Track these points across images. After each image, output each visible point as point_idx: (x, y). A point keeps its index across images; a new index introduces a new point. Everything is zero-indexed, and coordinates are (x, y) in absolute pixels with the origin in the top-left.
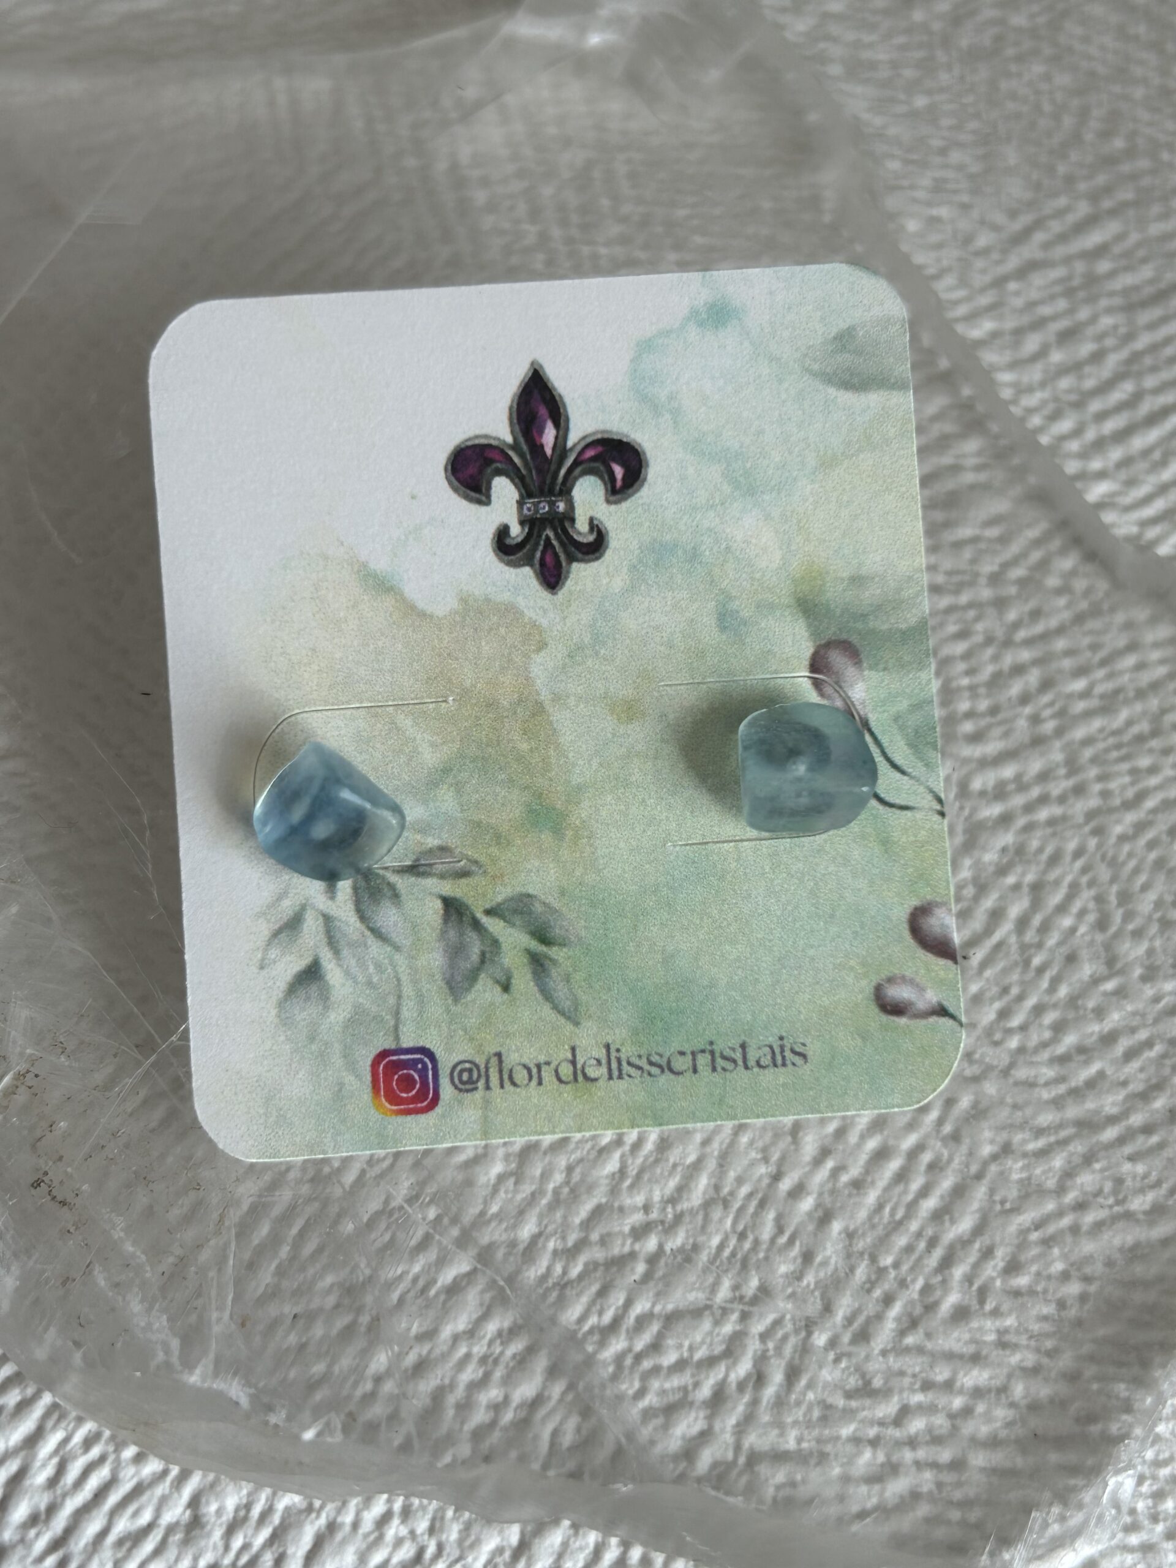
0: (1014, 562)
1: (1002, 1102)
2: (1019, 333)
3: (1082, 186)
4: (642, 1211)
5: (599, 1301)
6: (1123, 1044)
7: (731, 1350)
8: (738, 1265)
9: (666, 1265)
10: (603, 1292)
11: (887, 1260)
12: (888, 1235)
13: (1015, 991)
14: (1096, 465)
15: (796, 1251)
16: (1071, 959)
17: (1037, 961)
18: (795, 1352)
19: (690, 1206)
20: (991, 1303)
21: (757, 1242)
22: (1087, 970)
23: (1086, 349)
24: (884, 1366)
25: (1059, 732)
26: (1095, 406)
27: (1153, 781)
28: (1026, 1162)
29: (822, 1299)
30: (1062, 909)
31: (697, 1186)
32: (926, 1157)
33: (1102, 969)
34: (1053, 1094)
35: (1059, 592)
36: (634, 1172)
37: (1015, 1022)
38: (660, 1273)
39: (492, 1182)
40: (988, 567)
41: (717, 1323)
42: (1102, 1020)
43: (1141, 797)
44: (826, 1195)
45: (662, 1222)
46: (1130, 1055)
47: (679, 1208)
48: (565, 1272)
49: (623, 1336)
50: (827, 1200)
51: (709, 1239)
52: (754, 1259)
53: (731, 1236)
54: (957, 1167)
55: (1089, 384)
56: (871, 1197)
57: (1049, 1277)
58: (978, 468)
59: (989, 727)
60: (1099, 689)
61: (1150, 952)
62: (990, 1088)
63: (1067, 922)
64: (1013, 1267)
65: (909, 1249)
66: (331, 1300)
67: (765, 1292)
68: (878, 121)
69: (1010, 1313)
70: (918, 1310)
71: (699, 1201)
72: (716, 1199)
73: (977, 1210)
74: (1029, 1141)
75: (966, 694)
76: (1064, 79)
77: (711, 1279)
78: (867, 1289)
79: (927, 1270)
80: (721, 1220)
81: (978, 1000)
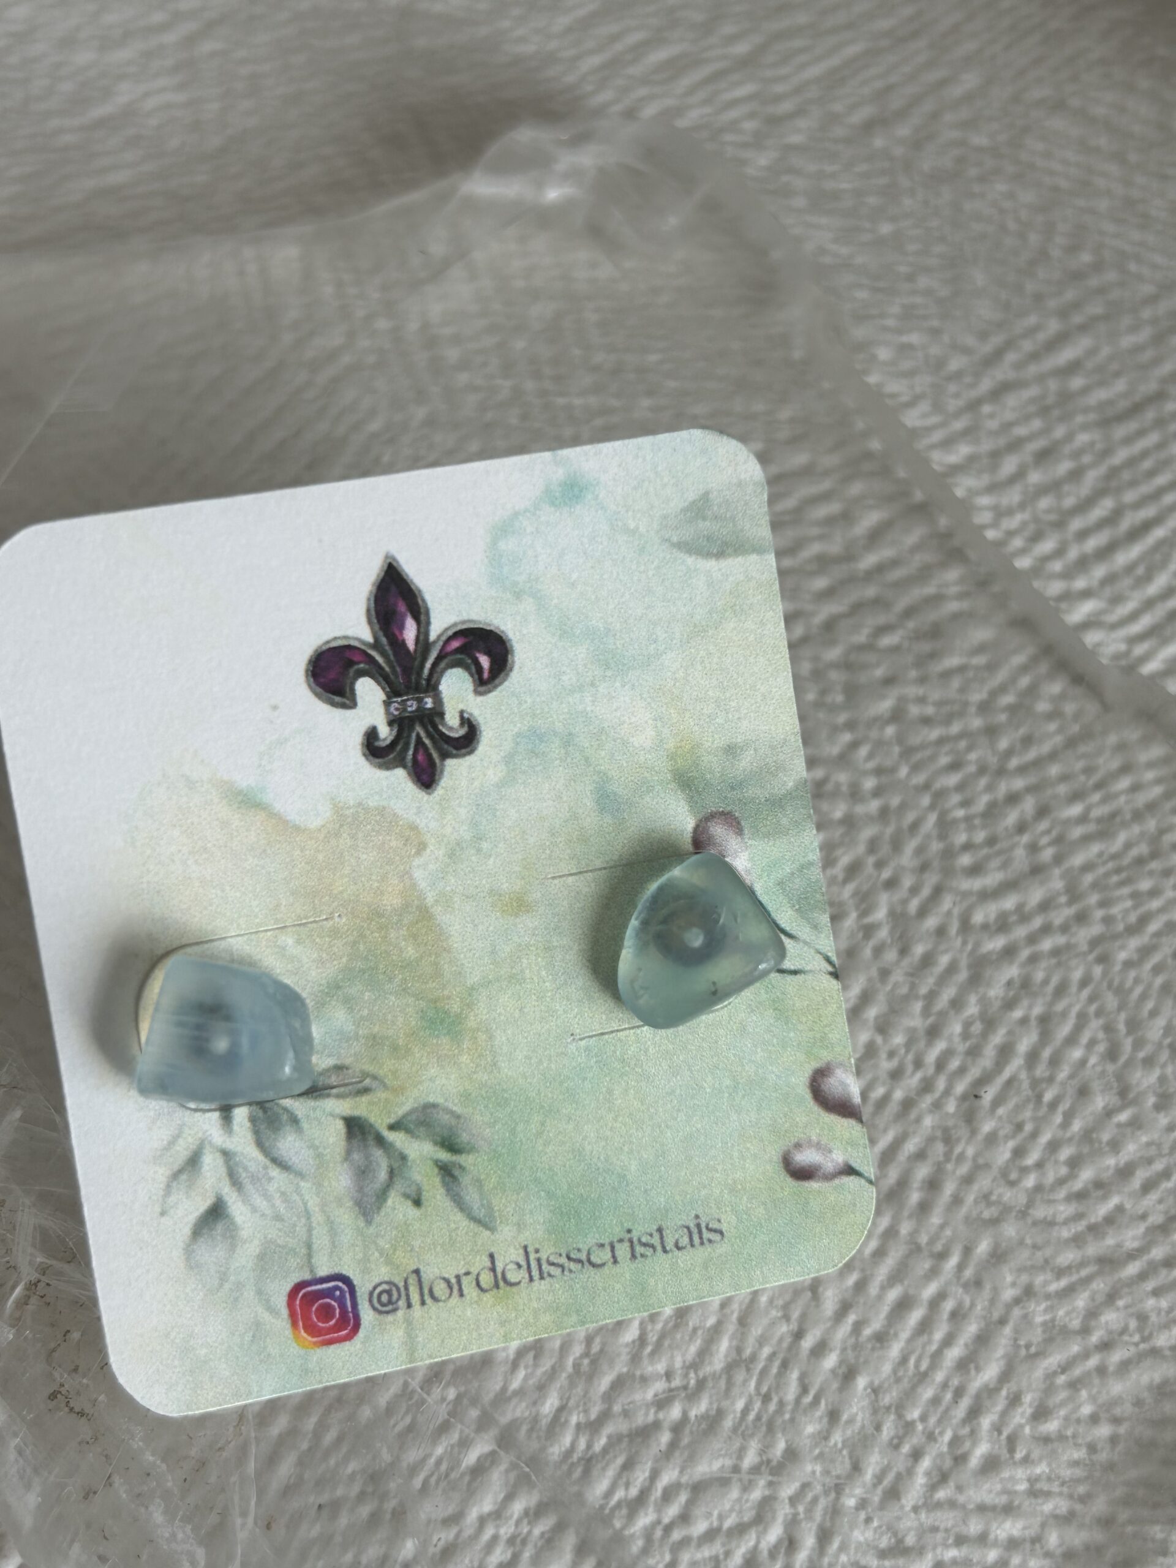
0: (1003, 689)
1: (1021, 1243)
2: (996, 456)
3: (1052, 303)
4: (664, 1378)
5: (625, 1474)
6: (1141, 1175)
7: (761, 1516)
8: (764, 1429)
9: (691, 1432)
10: (628, 1466)
11: (914, 1414)
12: (914, 1388)
13: (1028, 1128)
14: (1080, 584)
15: (821, 1410)
16: (1083, 1092)
17: (1048, 1096)
18: (825, 1514)
19: (712, 1370)
20: (1021, 1451)
21: (781, 1404)
22: (1099, 1102)
23: (1064, 467)
24: (915, 1524)
25: (1058, 860)
26: (1077, 524)
27: (1155, 904)
28: (1049, 1303)
29: (851, 1458)
30: (1071, 1040)
31: (718, 1349)
32: (949, 1305)
33: (1115, 1100)
34: (1073, 1230)
35: (1050, 716)
36: (655, 1339)
37: (1031, 1159)
38: (686, 1440)
39: (512, 1357)
40: (977, 696)
41: (746, 1488)
42: (1118, 1153)
43: (1144, 920)
44: (849, 1352)
45: (685, 1388)
46: (1148, 1187)
47: (701, 1374)
48: (589, 1446)
49: (651, 1509)
50: (851, 1356)
51: (733, 1404)
52: (779, 1422)
53: (755, 1398)
54: (980, 1313)
55: (1069, 502)
56: (895, 1350)
57: (1078, 1421)
58: (961, 596)
59: (988, 858)
60: (1096, 813)
61: (1162, 1079)
62: (1010, 1230)
63: (1077, 1054)
64: (1041, 1413)
65: (936, 1401)
66: (356, 1489)
67: (792, 1455)
68: (844, 251)
69: (1041, 1459)
70: (948, 1463)
71: (722, 1365)
72: (738, 1362)
73: (1003, 1357)
74: (1051, 1282)
75: (963, 826)
76: (1028, 196)
77: (737, 1445)
78: (895, 1445)
79: (954, 1421)
80: (745, 1382)
81: (992, 1139)
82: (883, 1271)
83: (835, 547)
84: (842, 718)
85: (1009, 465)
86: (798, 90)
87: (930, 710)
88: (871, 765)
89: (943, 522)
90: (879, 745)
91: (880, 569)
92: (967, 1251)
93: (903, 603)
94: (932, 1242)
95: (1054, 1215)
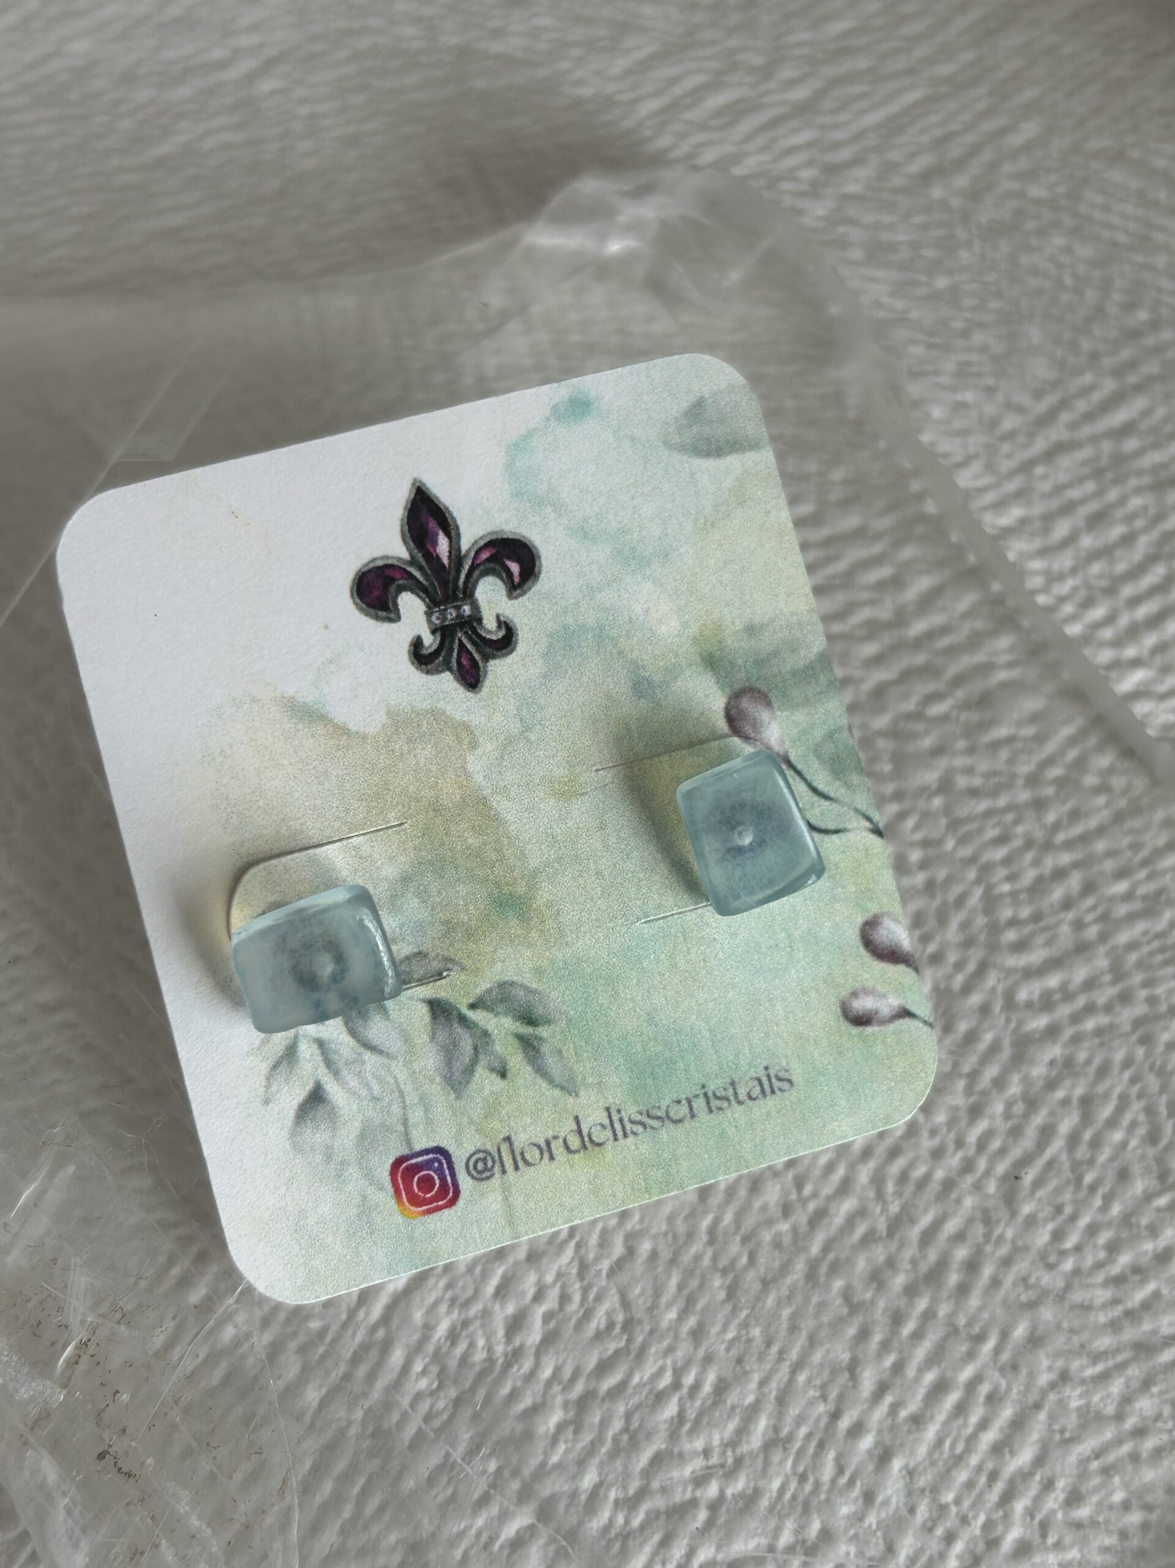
0: (1050, 761)
1: (1059, 1327)
2: (1048, 519)
3: (1107, 362)
4: (702, 1456)
5: (662, 1551)
8: (799, 1509)
9: (728, 1511)
10: (666, 1542)
11: (949, 1497)
12: (948, 1471)
13: (1068, 1210)
14: (1130, 652)
15: (857, 1491)
16: (1124, 1175)
17: (1088, 1179)
19: (750, 1449)
20: (1053, 1537)
21: (817, 1484)
22: (1139, 1186)
23: (1116, 532)
25: (1103, 937)
26: (1128, 591)
28: (1084, 1389)
29: (885, 1539)
30: (1112, 1123)
31: (755, 1429)
32: (985, 1389)
33: (1154, 1184)
34: (1110, 1315)
35: (1098, 790)
36: (693, 1416)
37: (1070, 1242)
38: (722, 1519)
39: (552, 1430)
40: (1025, 768)
42: (1157, 1237)
44: (886, 1433)
45: (723, 1466)
47: (738, 1451)
48: (627, 1522)
50: (887, 1437)
51: (770, 1482)
52: (815, 1502)
54: (1015, 1397)
55: (1121, 567)
57: (1111, 1507)
58: (1010, 665)
59: (1032, 935)
60: (1142, 890)
62: (1047, 1314)
63: (1118, 1136)
64: (1074, 1498)
65: (970, 1484)
66: (397, 1558)
67: (827, 1536)
68: (900, 305)
69: (1072, 1546)
70: (981, 1547)
71: (759, 1444)
72: (775, 1442)
73: (1037, 1442)
74: (1087, 1366)
75: (1008, 900)
76: (1085, 251)
77: (773, 1523)
78: (929, 1528)
79: (988, 1505)
80: (782, 1462)
81: (1031, 1222)
82: (921, 1352)
83: (885, 612)
84: (889, 788)
85: (1061, 529)
86: (857, 137)
87: (977, 782)
88: (918, 836)
89: (996, 587)
90: (926, 815)
91: (931, 635)
92: (1004, 1335)
93: (954, 669)
94: (969, 1324)
95: (1092, 1300)
